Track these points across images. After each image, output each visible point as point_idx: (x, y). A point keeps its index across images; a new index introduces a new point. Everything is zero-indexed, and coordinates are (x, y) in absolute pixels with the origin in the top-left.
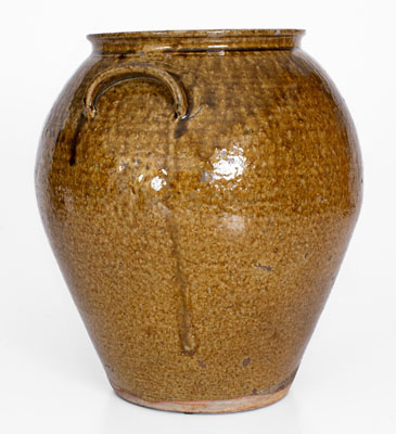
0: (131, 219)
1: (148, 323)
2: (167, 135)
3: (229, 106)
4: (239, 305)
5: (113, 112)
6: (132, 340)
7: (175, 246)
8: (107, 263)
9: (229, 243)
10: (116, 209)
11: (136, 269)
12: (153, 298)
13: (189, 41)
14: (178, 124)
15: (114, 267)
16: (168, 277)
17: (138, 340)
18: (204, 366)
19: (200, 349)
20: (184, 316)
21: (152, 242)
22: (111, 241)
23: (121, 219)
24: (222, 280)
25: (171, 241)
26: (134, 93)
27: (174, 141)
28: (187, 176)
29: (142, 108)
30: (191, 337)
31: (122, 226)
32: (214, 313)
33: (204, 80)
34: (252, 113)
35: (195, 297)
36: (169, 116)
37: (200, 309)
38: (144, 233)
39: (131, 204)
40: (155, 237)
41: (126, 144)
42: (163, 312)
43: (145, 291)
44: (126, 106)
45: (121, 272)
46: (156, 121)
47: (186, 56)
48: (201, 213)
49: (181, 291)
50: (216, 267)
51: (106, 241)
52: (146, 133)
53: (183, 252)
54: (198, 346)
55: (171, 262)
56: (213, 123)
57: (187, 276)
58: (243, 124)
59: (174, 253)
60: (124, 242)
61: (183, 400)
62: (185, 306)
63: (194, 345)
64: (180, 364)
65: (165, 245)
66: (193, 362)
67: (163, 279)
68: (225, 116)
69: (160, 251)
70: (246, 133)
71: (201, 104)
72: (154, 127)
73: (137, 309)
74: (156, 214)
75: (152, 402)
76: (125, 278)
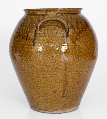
0: (54, 61)
1: (54, 89)
2: (64, 37)
3: (77, 29)
4: (79, 82)
5: (46, 31)
6: (48, 94)
7: (66, 67)
8: (44, 73)
9: (79, 66)
10: (49, 58)
11: (54, 74)
12: (57, 82)
13: (63, 11)
14: (66, 34)
15: (46, 74)
16: (63, 76)
17: (50, 94)
18: (68, 100)
19: (67, 95)
20: (65, 86)
21: (59, 67)
22: (47, 67)
23: (51, 61)
24: (76, 76)
25: (65, 66)
26: (51, 25)
27: (66, 38)
28: (70, 48)
29: (55, 30)
30: (66, 92)
31: (51, 63)
32: (73, 85)
33: (70, 22)
34: (83, 31)
35: (69, 81)
36: (63, 32)
37: (70, 84)
38: (58, 64)
39: (54, 56)
40: (61, 65)
41: (52, 40)
42: (60, 86)
43: (55, 80)
44: (50, 29)
45: (48, 76)
46: (60, 33)
47: (62, 15)
48: (74, 58)
49: (66, 80)
50: (75, 72)
51: (45, 67)
52: (58, 36)
53: (68, 69)
54: (67, 94)
55: (64, 72)
56: (75, 33)
57: (68, 75)
58: (82, 33)
59: (66, 69)
60: (51, 67)
61: (60, 110)
62: (66, 84)
63: (66, 94)
64: (61, 100)
65: (63, 67)
66: (65, 99)
67: (61, 77)
68: (77, 31)
69: (62, 69)
70: (83, 36)
71: (71, 28)
72: (60, 35)
73: (51, 86)
74: (62, 59)
75: (51, 111)
76: (49, 77)
